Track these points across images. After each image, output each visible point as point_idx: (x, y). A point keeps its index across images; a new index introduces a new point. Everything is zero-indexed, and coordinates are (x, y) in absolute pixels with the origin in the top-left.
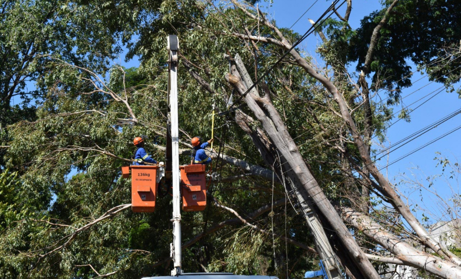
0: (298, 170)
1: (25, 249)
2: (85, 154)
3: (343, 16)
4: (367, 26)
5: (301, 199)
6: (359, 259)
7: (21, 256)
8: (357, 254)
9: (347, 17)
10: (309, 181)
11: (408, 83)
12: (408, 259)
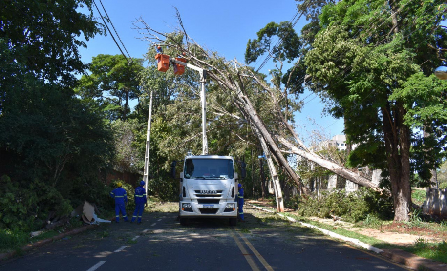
0: (256, 121)
1: (169, 147)
2: (189, 115)
3: (280, 68)
4: (289, 72)
5: (257, 131)
6: (277, 152)
7: (168, 149)
8: (276, 150)
9: (281, 69)
10: (260, 125)
11: (302, 92)
12: (295, 152)
